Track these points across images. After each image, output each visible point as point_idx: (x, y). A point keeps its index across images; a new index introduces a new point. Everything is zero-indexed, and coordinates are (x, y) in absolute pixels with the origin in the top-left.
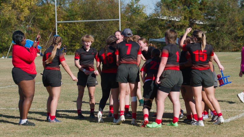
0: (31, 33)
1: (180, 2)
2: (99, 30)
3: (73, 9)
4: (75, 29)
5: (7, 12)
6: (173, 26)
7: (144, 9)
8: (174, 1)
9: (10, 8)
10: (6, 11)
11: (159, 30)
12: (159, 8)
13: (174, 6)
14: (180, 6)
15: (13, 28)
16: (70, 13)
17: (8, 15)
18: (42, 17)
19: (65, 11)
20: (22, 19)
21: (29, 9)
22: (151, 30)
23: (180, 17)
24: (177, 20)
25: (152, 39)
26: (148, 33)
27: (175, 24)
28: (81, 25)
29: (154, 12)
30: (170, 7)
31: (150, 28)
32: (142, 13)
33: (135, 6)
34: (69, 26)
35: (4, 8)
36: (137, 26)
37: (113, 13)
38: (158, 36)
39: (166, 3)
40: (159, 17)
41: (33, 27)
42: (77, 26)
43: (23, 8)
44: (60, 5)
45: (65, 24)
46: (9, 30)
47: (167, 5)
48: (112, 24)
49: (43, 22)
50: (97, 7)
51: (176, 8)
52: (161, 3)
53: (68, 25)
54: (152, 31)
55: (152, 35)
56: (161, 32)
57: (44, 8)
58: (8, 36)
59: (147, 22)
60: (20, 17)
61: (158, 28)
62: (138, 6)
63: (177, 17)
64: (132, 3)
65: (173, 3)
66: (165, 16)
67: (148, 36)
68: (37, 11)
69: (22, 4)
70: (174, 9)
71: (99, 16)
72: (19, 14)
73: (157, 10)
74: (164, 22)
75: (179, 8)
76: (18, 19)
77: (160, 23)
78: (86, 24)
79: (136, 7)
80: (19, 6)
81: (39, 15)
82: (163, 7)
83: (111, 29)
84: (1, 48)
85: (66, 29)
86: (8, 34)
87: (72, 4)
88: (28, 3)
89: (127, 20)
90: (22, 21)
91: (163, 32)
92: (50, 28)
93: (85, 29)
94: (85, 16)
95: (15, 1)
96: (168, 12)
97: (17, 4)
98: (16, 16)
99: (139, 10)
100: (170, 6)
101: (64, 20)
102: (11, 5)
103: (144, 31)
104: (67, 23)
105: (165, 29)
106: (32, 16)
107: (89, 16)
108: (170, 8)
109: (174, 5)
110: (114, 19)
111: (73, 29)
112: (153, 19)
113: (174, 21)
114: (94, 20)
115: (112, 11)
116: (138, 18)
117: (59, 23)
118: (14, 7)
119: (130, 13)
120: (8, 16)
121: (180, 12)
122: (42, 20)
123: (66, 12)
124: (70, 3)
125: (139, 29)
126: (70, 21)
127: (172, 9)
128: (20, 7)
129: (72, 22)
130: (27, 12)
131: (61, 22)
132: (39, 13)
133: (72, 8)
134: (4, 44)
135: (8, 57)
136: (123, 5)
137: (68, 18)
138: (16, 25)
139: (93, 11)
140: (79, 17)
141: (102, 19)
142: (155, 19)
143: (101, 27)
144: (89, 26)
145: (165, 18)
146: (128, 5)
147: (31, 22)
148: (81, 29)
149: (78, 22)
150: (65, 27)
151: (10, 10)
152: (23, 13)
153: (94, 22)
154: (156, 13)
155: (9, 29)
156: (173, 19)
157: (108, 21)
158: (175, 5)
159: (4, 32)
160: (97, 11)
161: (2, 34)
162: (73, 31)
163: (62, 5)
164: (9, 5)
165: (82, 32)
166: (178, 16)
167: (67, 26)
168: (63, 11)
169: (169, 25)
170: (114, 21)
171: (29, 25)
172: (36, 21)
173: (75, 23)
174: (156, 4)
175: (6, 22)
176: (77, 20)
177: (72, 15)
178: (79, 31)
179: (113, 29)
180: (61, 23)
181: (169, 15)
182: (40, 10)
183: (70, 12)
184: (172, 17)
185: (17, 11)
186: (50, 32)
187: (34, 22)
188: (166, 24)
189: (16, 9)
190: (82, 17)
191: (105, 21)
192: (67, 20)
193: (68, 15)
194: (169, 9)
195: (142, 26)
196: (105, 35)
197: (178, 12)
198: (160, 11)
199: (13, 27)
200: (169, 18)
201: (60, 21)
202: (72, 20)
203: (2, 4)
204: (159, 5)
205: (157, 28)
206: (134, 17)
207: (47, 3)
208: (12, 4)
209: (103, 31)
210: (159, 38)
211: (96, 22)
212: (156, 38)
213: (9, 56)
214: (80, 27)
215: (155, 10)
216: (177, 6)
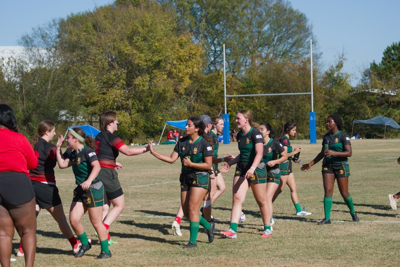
0: (194, 111)
1: (396, 70)
2: (286, 108)
3: (251, 79)
4: (253, 105)
5: (160, 82)
6: (387, 102)
7: (348, 80)
8: (389, 69)
9: (165, 77)
10: (160, 80)
11: (368, 108)
12: (368, 77)
13: (388, 75)
14: (397, 74)
15: (169, 104)
16: (247, 84)
17: (162, 85)
18: (208, 89)
19: (240, 80)
20: (182, 91)
21: (190, 78)
22: (357, 108)
23: (397, 90)
24: (392, 94)
25: (358, 120)
26: (353, 111)
27: (390, 99)
28: (261, 100)
29: (360, 84)
30: (383, 76)
31: (355, 105)
32: (345, 85)
33: (335, 75)
34: (245, 102)
35: (156, 76)
36: (337, 103)
37: (304, 84)
38: (366, 116)
39: (377, 71)
40: (368, 89)
41: (196, 102)
42: (256, 101)
43: (182, 77)
44: (233, 72)
45: (240, 99)
46: (163, 107)
47: (379, 74)
48: (303, 100)
49: (209, 96)
50: (284, 76)
51: (391, 77)
52: (371, 71)
53: (244, 99)
54: (358, 110)
55: (358, 115)
56: (371, 111)
57: (212, 77)
58: (161, 114)
59: (352, 96)
60: (178, 89)
61: (367, 106)
62: (340, 75)
63: (392, 91)
64: (331, 70)
65: (387, 71)
66: (376, 88)
67: (353, 116)
68: (202, 81)
69: (181, 71)
70: (388, 79)
71: (286, 87)
72: (176, 85)
73: (365, 80)
74: (375, 96)
75: (395, 77)
76: (176, 91)
77: (369, 97)
78: (269, 99)
79: (338, 75)
80: (178, 74)
81: (205, 86)
82: (373, 76)
83: (302, 106)
84: (153, 131)
85: (241, 105)
86: (161, 111)
87: (250, 72)
88: (190, 70)
89: (325, 94)
90: (181, 94)
91: (373, 111)
92: (219, 104)
93: (267, 106)
94: (267, 88)
95: (172, 68)
96: (379, 83)
97: (175, 71)
98: (173, 87)
99: (341, 80)
100: (383, 74)
101: (239, 93)
102: (166, 73)
103: (347, 109)
104: (242, 97)
105: (376, 106)
106: (195, 88)
107: (272, 89)
108: (383, 78)
109: (388, 73)
110: (306, 92)
111: (251, 106)
112: (359, 93)
113: (388, 95)
114: (279, 93)
115: (304, 82)
116: (340, 91)
117: (232, 98)
118: (170, 74)
119: (328, 84)
120: (163, 88)
121: (397, 83)
122: (208, 93)
123: (242, 82)
124: (248, 69)
125: (340, 106)
126: (247, 94)
127: (386, 79)
128: (179, 76)
129: (249, 97)
130: (187, 82)
131: (235, 95)
132: (204, 84)
133: (250, 77)
134: (156, 125)
135: (160, 144)
136: (320, 73)
137: (244, 90)
138: (173, 100)
139: (278, 82)
140: (258, 89)
141: (290, 93)
142: (362, 92)
143: (289, 104)
144: (272, 101)
145: (376, 91)
146: (326, 73)
147: (194, 96)
148: (262, 106)
149: (257, 96)
150: (239, 102)
151: (164, 80)
152: (183, 83)
153: (279, 96)
154: (363, 85)
155: (164, 105)
156: (386, 93)
157: (298, 95)
158: (390, 73)
159: (156, 109)
160: (284, 81)
161: (155, 112)
162: (250, 108)
163: (236, 74)
164: (163, 73)
165: (263, 110)
166: (394, 88)
167: (242, 101)
168: (237, 81)
169: (382, 101)
170: (306, 95)
171: (191, 101)
172: (200, 95)
173: (253, 98)
174: (364, 73)
175: (160, 96)
176: (255, 94)
177: (250, 87)
178: (259, 108)
179: (305, 106)
180: (234, 98)
181: (382, 87)
182: (205, 80)
183: (247, 82)
184: (385, 90)
185: (174, 81)
186: (220, 110)
187: (197, 96)
188: (378, 99)
189: (174, 78)
190: (264, 89)
191: (294, 95)
192: (242, 94)
193: (244, 86)
194: (381, 79)
195: (344, 102)
196: (294, 114)
197: (393, 84)
198: (369, 81)
199: (169, 102)
200: (381, 92)
201: (233, 94)
202: (249, 94)
203: (154, 71)
204: (367, 74)
205: (365, 105)
206: (334, 90)
207: (216, 70)
208: (167, 71)
209: (292, 108)
210: (368, 118)
211: (282, 96)
212: (363, 119)
213: (162, 142)
214: (260, 103)
215: (362, 81)
216: (391, 75)
